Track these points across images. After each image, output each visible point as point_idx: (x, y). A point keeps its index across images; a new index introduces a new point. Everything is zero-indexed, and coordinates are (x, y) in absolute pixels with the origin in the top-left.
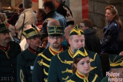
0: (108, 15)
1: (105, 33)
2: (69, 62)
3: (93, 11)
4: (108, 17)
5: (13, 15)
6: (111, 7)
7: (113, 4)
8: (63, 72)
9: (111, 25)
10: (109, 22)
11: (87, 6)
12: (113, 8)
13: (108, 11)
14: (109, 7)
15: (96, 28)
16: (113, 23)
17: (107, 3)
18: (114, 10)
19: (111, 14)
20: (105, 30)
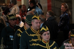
0: (63, 9)
1: (61, 19)
2: (33, 35)
3: (54, 6)
4: (62, 10)
5: (6, 9)
6: (65, 4)
7: (66, 2)
8: (30, 41)
9: (64, 15)
10: (63, 13)
11: (51, 3)
12: (66, 4)
13: (62, 6)
14: (63, 4)
15: (56, 16)
16: (66, 14)
17: (62, 2)
18: (66, 6)
19: (65, 8)
20: (61, 17)
